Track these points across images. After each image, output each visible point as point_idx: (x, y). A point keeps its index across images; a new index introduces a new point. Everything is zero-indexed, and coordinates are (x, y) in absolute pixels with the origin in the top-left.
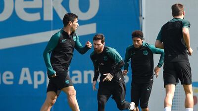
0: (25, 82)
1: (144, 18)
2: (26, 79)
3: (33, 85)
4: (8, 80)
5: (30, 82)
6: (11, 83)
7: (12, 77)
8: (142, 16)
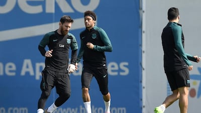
0: (27, 73)
1: (144, 12)
2: (28, 70)
3: (34, 76)
4: (11, 71)
5: (32, 73)
6: (14, 74)
7: (14, 68)
8: (142, 9)
